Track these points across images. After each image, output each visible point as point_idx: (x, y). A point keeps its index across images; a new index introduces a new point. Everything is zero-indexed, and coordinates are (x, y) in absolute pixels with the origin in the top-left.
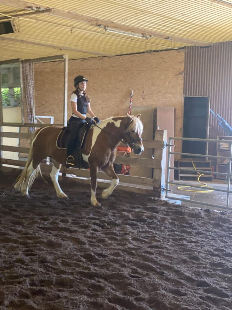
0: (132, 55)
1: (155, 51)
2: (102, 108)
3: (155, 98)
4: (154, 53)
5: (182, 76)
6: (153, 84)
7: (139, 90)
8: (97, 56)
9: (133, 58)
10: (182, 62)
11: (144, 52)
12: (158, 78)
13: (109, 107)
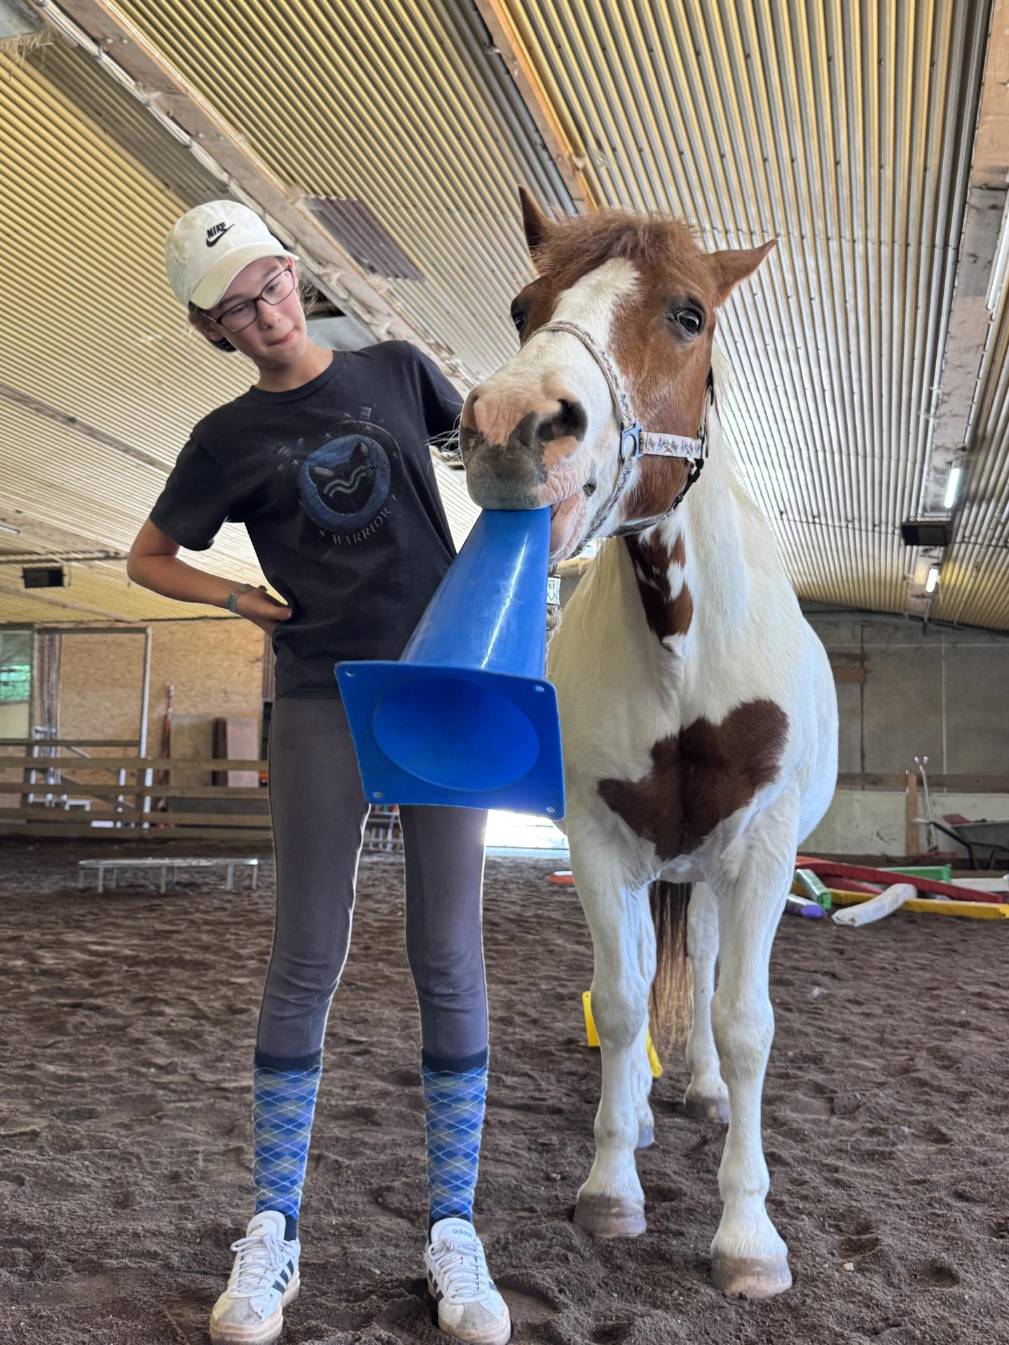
0: (172, 623)
1: (213, 618)
2: (112, 717)
3: (212, 701)
4: (213, 621)
5: (260, 664)
6: (209, 676)
7: (184, 686)
8: (104, 618)
9: (175, 627)
10: (258, 641)
11: (193, 619)
12: (219, 666)
13: (126, 715)
